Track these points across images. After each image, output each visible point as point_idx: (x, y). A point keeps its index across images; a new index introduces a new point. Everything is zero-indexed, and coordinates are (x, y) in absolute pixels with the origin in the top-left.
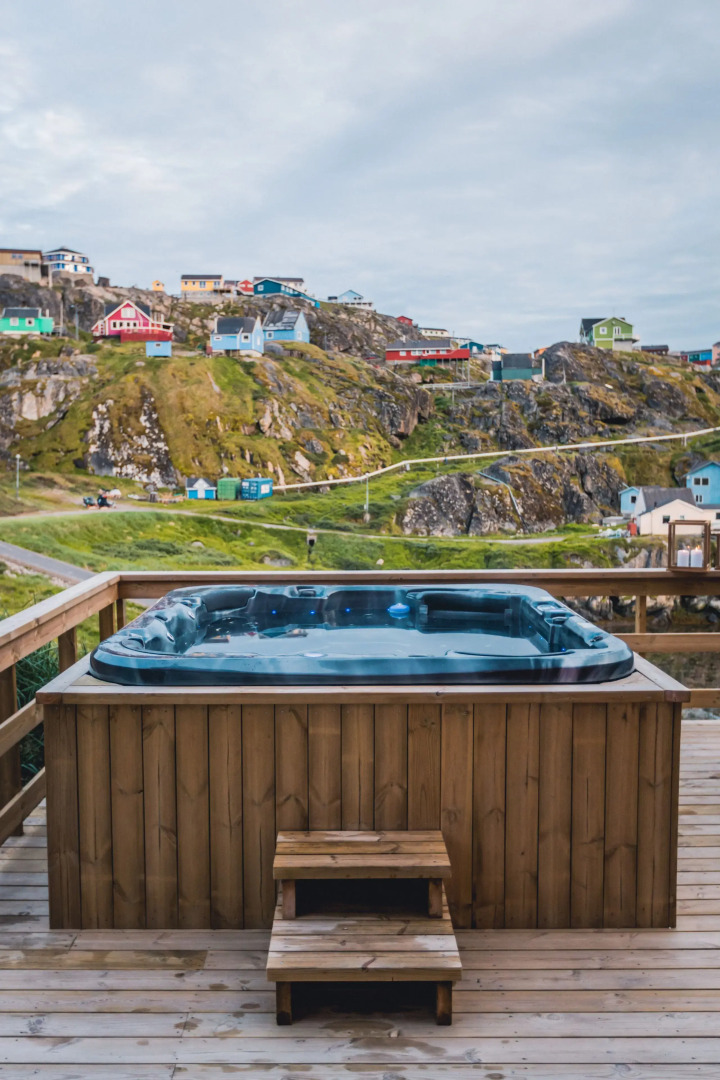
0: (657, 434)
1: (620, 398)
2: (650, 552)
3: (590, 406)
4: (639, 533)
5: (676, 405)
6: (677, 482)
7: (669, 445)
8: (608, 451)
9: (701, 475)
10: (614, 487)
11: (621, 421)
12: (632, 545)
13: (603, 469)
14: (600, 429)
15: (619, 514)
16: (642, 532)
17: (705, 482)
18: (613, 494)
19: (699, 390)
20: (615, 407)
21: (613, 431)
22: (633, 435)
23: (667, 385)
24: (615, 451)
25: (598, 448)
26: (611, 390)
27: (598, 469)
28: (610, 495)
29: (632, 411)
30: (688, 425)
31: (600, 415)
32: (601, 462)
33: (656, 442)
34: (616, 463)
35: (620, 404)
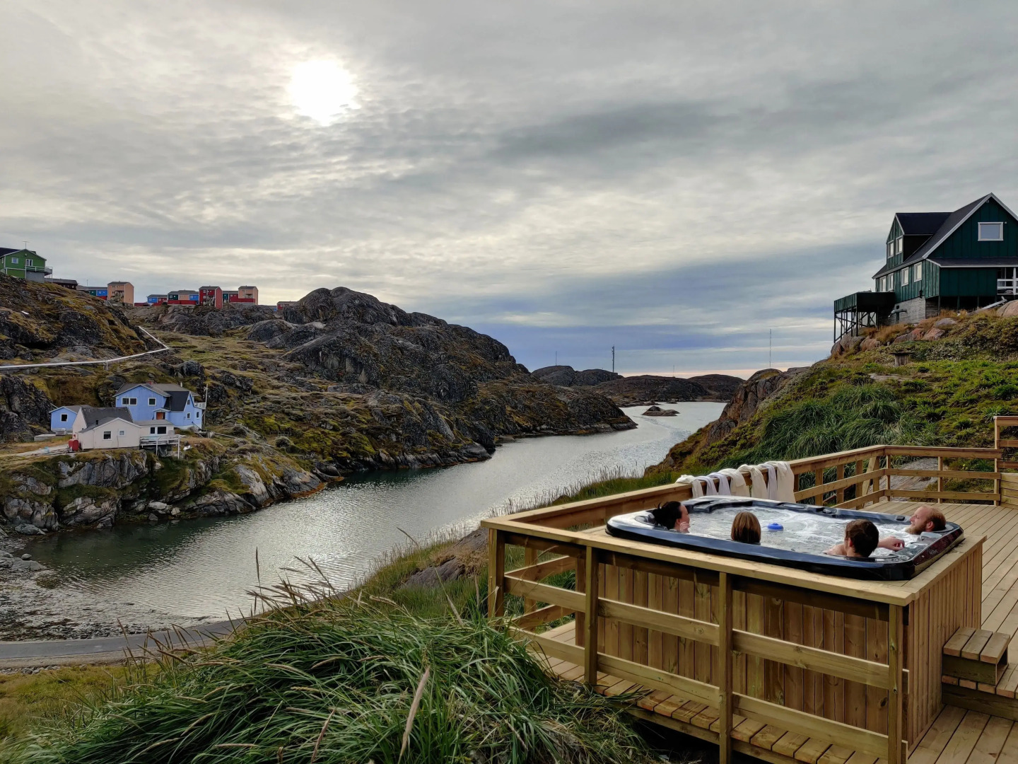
0: (79, 359)
1: (40, 325)
2: (94, 465)
3: (10, 330)
4: (81, 449)
5: (92, 334)
6: (101, 402)
7: (92, 370)
8: (32, 374)
9: (129, 396)
10: (42, 406)
11: (44, 346)
12: (77, 459)
13: (31, 389)
14: (23, 352)
15: (50, 431)
16: (84, 447)
17: (134, 401)
18: (42, 414)
19: (111, 323)
20: (35, 332)
21: (36, 355)
22: (55, 359)
23: (82, 316)
24: (38, 372)
25: (21, 370)
26: (27, 316)
27: (26, 389)
28: (39, 414)
29: (52, 337)
30: (105, 351)
31: (21, 339)
32: (27, 382)
33: (79, 365)
34: (40, 384)
35: (38, 329)
